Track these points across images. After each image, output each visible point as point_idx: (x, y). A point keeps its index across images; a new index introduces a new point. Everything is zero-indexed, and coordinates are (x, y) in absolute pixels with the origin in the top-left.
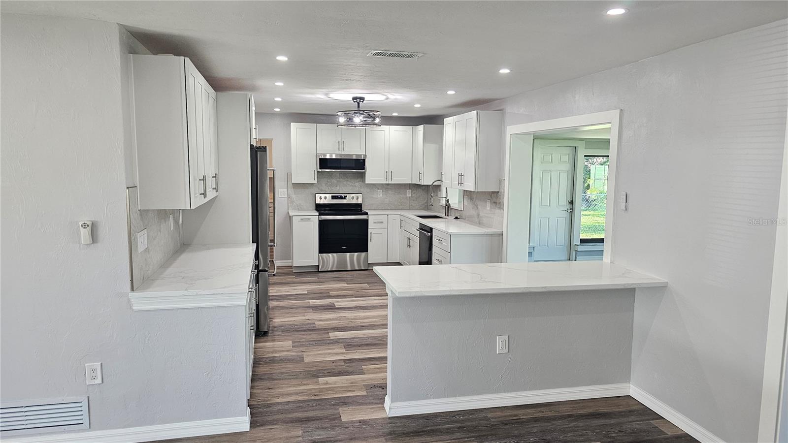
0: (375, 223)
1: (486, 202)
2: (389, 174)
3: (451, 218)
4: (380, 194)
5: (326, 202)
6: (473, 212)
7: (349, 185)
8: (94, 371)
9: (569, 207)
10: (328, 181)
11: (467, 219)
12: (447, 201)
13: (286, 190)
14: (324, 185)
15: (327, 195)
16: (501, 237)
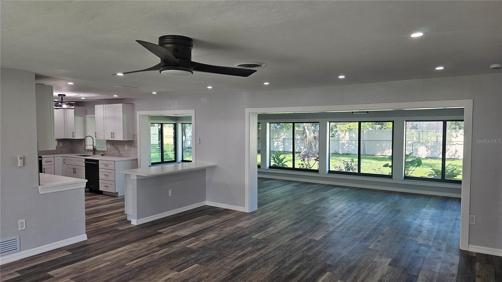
0: (46, 162)
1: (125, 146)
6: (115, 151)
8: (22, 223)
12: (94, 147)
16: (136, 161)
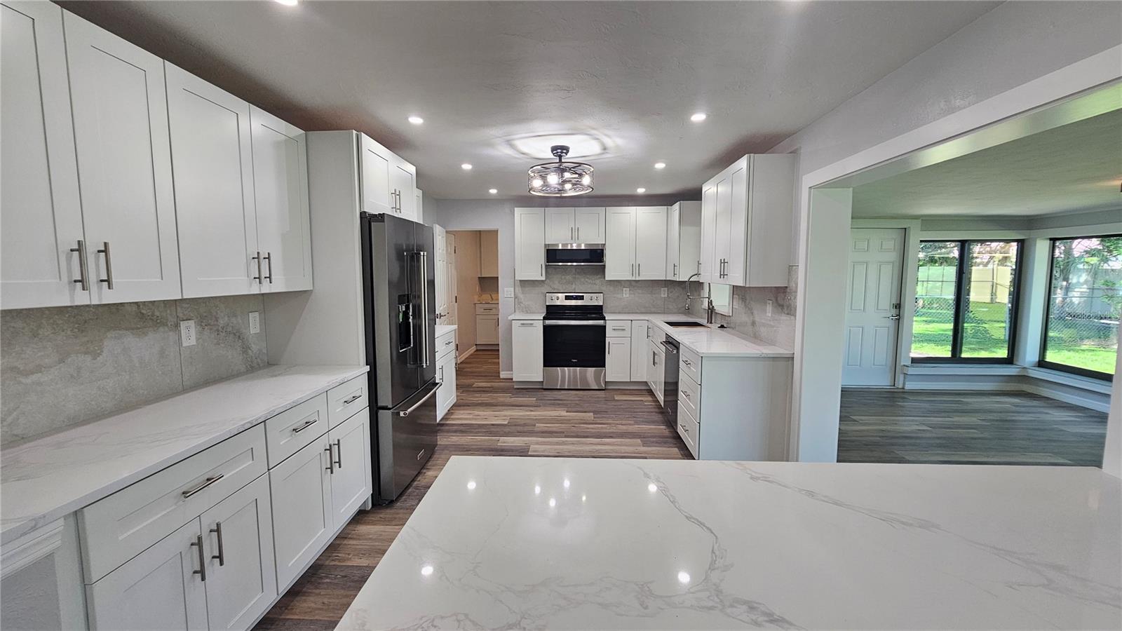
0: (614, 329)
1: (765, 303)
2: (636, 268)
3: (715, 326)
4: (626, 294)
5: (558, 303)
6: (743, 318)
7: (587, 282)
9: (894, 312)
10: (561, 278)
11: (737, 328)
12: (710, 303)
13: (513, 289)
14: (557, 282)
15: (560, 295)
16: (791, 362)
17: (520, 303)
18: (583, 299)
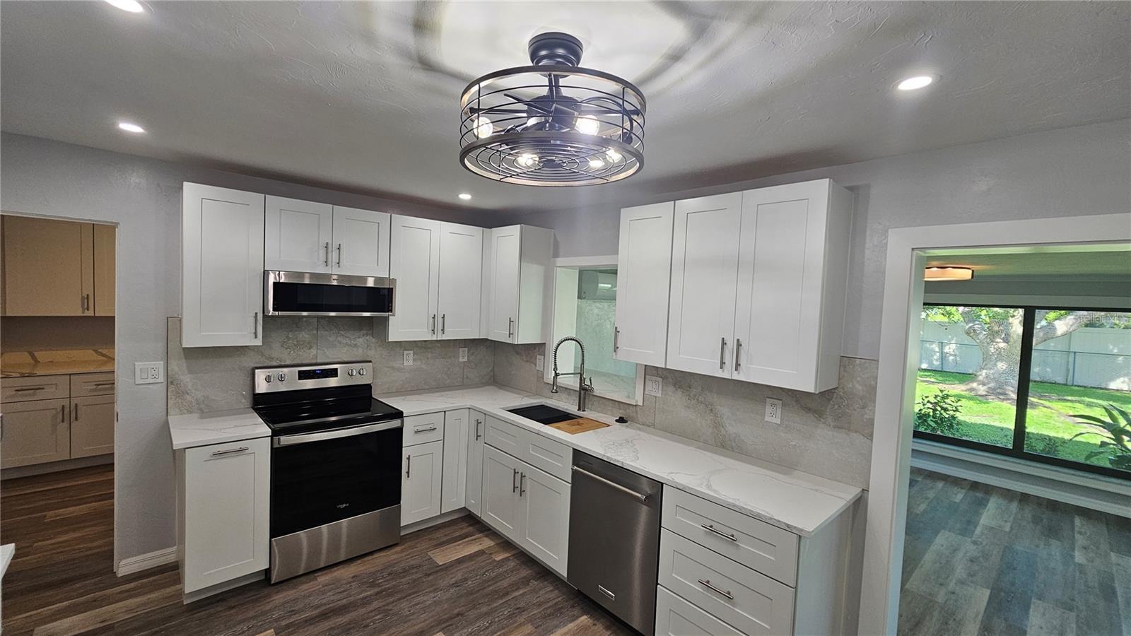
0: (417, 432)
2: (437, 321)
4: (409, 360)
5: (285, 388)
7: (340, 343)
10: (288, 337)
12: (583, 380)
13: (161, 364)
14: (277, 347)
15: (286, 371)
17: (181, 393)
18: (336, 375)
